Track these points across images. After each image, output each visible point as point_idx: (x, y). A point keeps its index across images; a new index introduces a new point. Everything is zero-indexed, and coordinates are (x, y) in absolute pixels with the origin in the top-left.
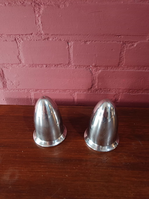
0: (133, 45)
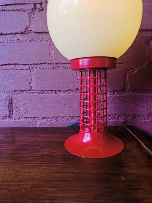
0: (134, 71)
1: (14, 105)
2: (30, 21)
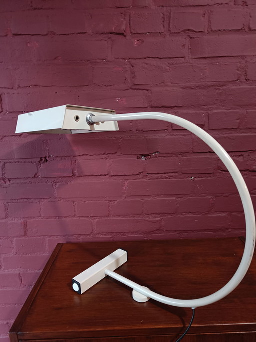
1: (28, 227)
2: (38, 169)
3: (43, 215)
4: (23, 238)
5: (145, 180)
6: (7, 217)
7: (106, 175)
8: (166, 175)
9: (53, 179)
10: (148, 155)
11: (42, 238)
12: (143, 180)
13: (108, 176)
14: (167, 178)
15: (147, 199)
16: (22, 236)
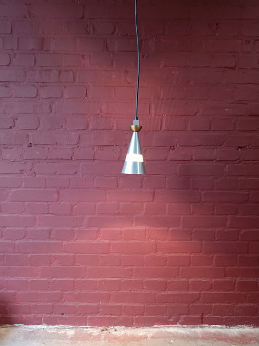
3: (167, 187)
4: (151, 203)
5: (241, 165)
6: (142, 187)
7: (213, 160)
8: (254, 162)
9: (177, 162)
10: (243, 147)
11: (164, 203)
12: (239, 164)
13: (214, 161)
14: (255, 164)
15: (240, 178)
16: (150, 202)
